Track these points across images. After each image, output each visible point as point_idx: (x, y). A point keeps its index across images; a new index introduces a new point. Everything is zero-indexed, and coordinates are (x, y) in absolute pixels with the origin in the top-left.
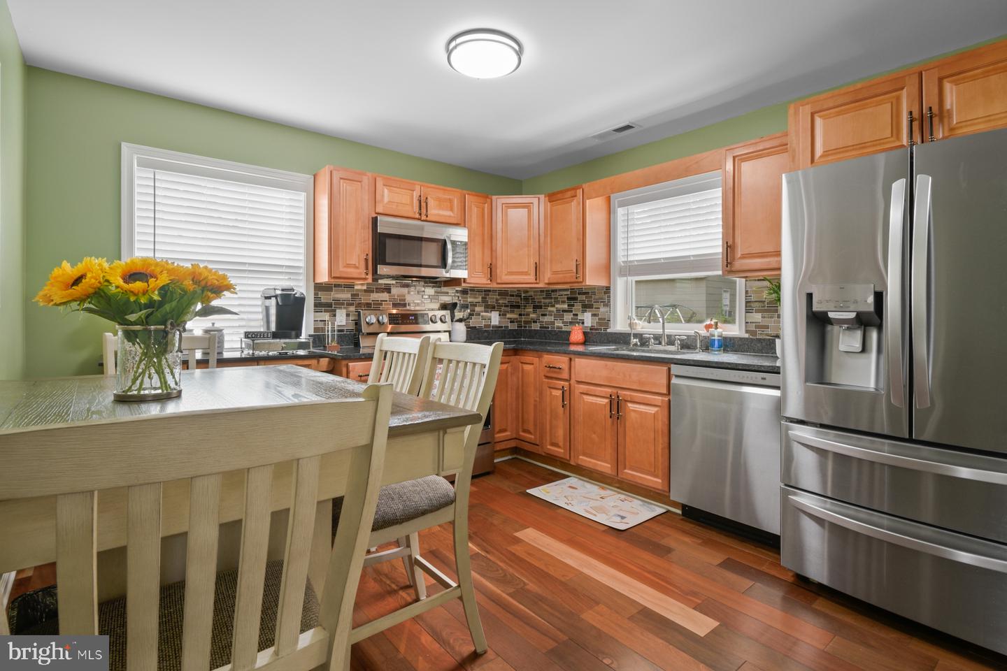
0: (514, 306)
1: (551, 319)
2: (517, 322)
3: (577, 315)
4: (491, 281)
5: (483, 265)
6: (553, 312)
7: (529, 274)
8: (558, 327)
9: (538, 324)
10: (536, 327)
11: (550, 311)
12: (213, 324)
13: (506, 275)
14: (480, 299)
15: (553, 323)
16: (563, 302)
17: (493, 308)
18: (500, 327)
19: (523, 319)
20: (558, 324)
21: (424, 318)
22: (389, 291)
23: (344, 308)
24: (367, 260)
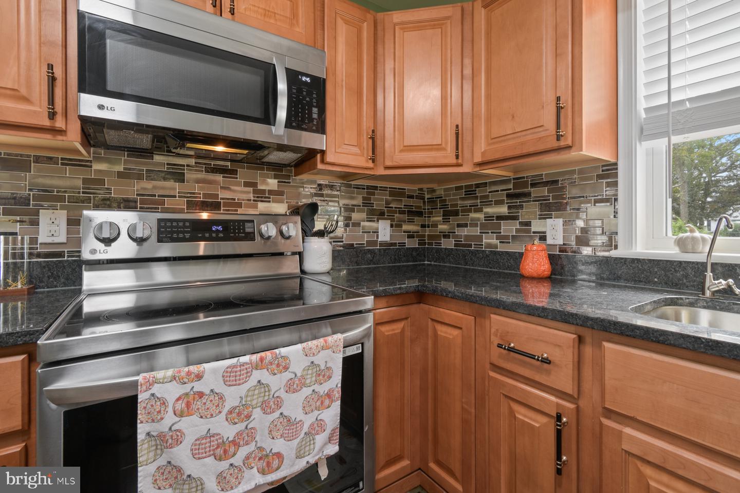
0: (414, 213)
1: (477, 231)
2: (418, 236)
3: (528, 224)
4: (373, 161)
5: (359, 134)
6: (478, 219)
7: (444, 149)
8: (489, 245)
9: (452, 241)
10: (448, 244)
11: (473, 219)
13: (401, 151)
14: (359, 201)
15: (480, 238)
16: (499, 203)
17: (381, 215)
18: (392, 244)
19: (427, 232)
20: (490, 240)
21: (244, 229)
22: (179, 177)
23: (62, 208)
24: (52, 80)
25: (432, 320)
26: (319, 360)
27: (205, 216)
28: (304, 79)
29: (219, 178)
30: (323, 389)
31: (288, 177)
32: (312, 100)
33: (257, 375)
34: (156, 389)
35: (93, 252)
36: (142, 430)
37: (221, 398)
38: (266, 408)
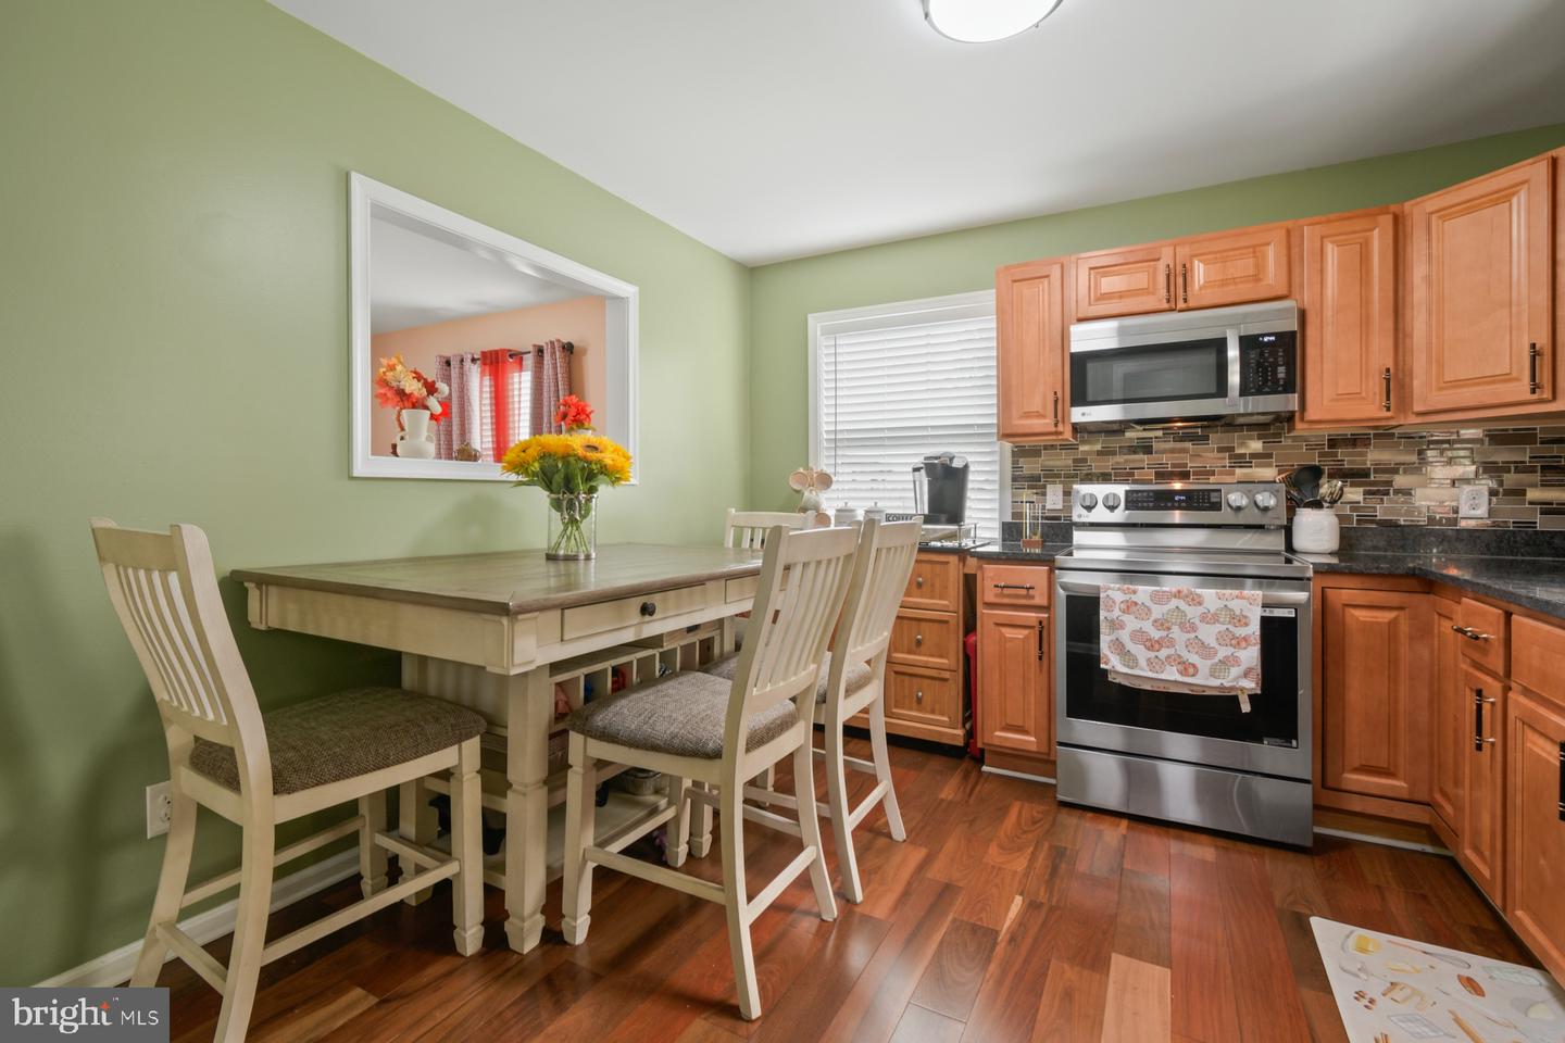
7: (1516, 380)
12: (876, 504)
13: (1441, 389)
21: (1209, 499)
22: (1148, 450)
23: (1060, 482)
24: (1056, 402)
25: (1440, 615)
26: (1236, 605)
27: (1177, 486)
28: (1266, 339)
29: (1188, 445)
30: (1241, 632)
31: (1279, 435)
32: (1276, 359)
33: (1174, 603)
34: (1109, 592)
35: (1080, 516)
36: (1103, 614)
37: (1149, 610)
38: (1182, 626)
